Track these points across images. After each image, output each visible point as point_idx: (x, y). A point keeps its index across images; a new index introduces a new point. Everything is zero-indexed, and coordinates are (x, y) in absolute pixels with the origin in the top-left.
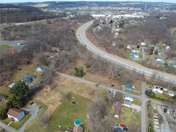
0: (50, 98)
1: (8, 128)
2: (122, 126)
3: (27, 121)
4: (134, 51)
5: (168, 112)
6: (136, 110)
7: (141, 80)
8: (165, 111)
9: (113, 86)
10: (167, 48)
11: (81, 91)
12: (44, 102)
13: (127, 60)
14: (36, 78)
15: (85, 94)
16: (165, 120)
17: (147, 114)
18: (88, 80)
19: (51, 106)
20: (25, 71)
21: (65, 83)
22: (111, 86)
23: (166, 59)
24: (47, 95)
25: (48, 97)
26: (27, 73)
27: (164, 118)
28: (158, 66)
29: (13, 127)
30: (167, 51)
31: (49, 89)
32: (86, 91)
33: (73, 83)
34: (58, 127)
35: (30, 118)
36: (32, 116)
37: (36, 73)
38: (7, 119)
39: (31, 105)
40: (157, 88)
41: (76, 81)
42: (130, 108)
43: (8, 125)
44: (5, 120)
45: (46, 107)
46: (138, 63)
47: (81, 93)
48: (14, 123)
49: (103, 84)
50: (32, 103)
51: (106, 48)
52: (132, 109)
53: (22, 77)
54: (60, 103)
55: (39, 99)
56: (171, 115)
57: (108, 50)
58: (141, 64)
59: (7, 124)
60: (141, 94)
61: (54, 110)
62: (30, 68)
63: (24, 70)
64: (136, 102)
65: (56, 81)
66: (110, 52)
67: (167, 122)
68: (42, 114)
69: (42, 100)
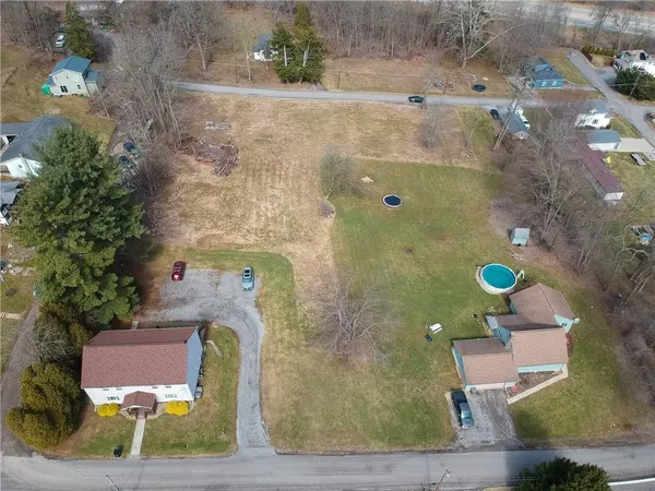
0: (259, 215)
1: (148, 469)
3: (236, 371)
6: (643, 154)
9: (479, 88)
11: (374, 142)
12: (241, 241)
15: (403, 152)
18: (357, 90)
19: (298, 250)
22: (473, 92)
24: (228, 204)
25: (238, 213)
29: (182, 446)
32: (394, 137)
35: (243, 351)
36: (241, 333)
37: (57, 105)
38: (89, 419)
39: (181, 278)
40: (643, 57)
41: (308, 102)
42: (622, 154)
43: (135, 451)
44: (87, 433)
45: (279, 266)
47: (385, 151)
48: (168, 418)
49: (438, 91)
50: (180, 270)
52: (631, 155)
54: (329, 222)
55: (198, 235)
59: (118, 453)
60: (600, 96)
61: (330, 263)
64: (618, 128)
65: (209, 126)
68: (291, 304)
69: (220, 238)
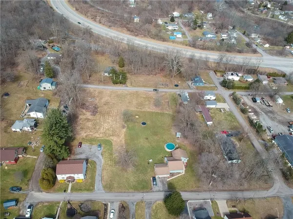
0: (103, 128)
1: (72, 195)
2: (224, 132)
3: (95, 172)
4: (170, 28)
5: (258, 101)
6: (224, 108)
7: (205, 69)
8: (254, 101)
9: (177, 86)
10: (209, 16)
11: (141, 105)
12: (98, 136)
13: (169, 43)
14: (50, 103)
15: (149, 108)
16: (260, 111)
17: (239, 110)
18: (137, 86)
19: (114, 139)
20: (19, 96)
21: (106, 99)
22: (174, 87)
23: (216, 33)
24: (95, 125)
25: (98, 127)
26: (25, 97)
27: (258, 110)
28: (213, 44)
29: (81, 190)
30: (210, 20)
31: (88, 115)
32: (147, 103)
33: (119, 96)
34: (148, 163)
35: (97, 167)
36: (97, 162)
37: (42, 93)
38: (57, 183)
39: (81, 147)
40: (232, 74)
41: (121, 91)
42: (217, 108)
43: (69, 191)
45: (108, 143)
46: (186, 45)
47: (144, 108)
48: (77, 183)
49: (163, 87)
50: (80, 144)
51: (127, 28)
52: (220, 109)
53: (23, 107)
54: (124, 130)
55: (85, 134)
56: (263, 103)
57: (132, 31)
58: (190, 46)
60: (216, 88)
61: (124, 142)
62: (24, 88)
63: (16, 93)
64: (218, 100)
65: (90, 99)
66: (136, 34)
67: (263, 113)
68: (111, 154)
69: (92, 135)
